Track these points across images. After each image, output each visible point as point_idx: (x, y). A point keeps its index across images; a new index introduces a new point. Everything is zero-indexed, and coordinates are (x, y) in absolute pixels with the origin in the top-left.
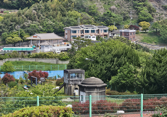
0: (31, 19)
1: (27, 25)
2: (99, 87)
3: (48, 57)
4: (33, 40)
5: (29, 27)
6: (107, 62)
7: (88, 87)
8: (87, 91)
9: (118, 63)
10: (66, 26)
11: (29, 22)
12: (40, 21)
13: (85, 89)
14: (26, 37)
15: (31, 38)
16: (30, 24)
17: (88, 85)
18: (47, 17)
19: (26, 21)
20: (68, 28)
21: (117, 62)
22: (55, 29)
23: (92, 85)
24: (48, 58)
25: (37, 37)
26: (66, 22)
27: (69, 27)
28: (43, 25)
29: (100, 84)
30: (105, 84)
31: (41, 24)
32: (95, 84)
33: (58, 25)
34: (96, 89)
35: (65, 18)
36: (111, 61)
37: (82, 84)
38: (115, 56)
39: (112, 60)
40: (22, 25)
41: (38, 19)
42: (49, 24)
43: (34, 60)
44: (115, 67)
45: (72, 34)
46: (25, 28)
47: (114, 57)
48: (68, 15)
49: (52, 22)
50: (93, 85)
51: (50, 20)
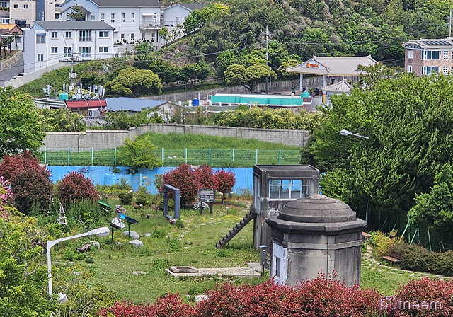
0: (310, 13)
1: (294, 32)
2: (336, 232)
3: (276, 125)
4: (306, 76)
5: (300, 36)
6: (407, 145)
7: (295, 230)
8: (292, 242)
9: (443, 150)
10: (412, 37)
11: (303, 21)
12: (336, 20)
13: (286, 236)
14: (288, 65)
15: (302, 68)
16: (305, 28)
17: (295, 224)
18: (357, 10)
19: (294, 20)
20: (414, 42)
21: (439, 144)
22: (380, 46)
23: (309, 225)
24: (275, 129)
25: (317, 66)
26: (415, 28)
27: (418, 41)
28: (345, 32)
29: (341, 220)
30: (359, 222)
31: (339, 28)
32: (321, 221)
33: (390, 33)
34: (323, 238)
35: (412, 14)
36: (420, 143)
37: (281, 217)
38: (432, 125)
39: (423, 138)
40: (280, 31)
41: (329, 15)
42: (362, 30)
43: (230, 131)
44: (430, 163)
45: (428, 63)
46: (288, 40)
47: (428, 129)
48: (421, 6)
49: (371, 26)
50: (314, 225)
51: (367, 18)
